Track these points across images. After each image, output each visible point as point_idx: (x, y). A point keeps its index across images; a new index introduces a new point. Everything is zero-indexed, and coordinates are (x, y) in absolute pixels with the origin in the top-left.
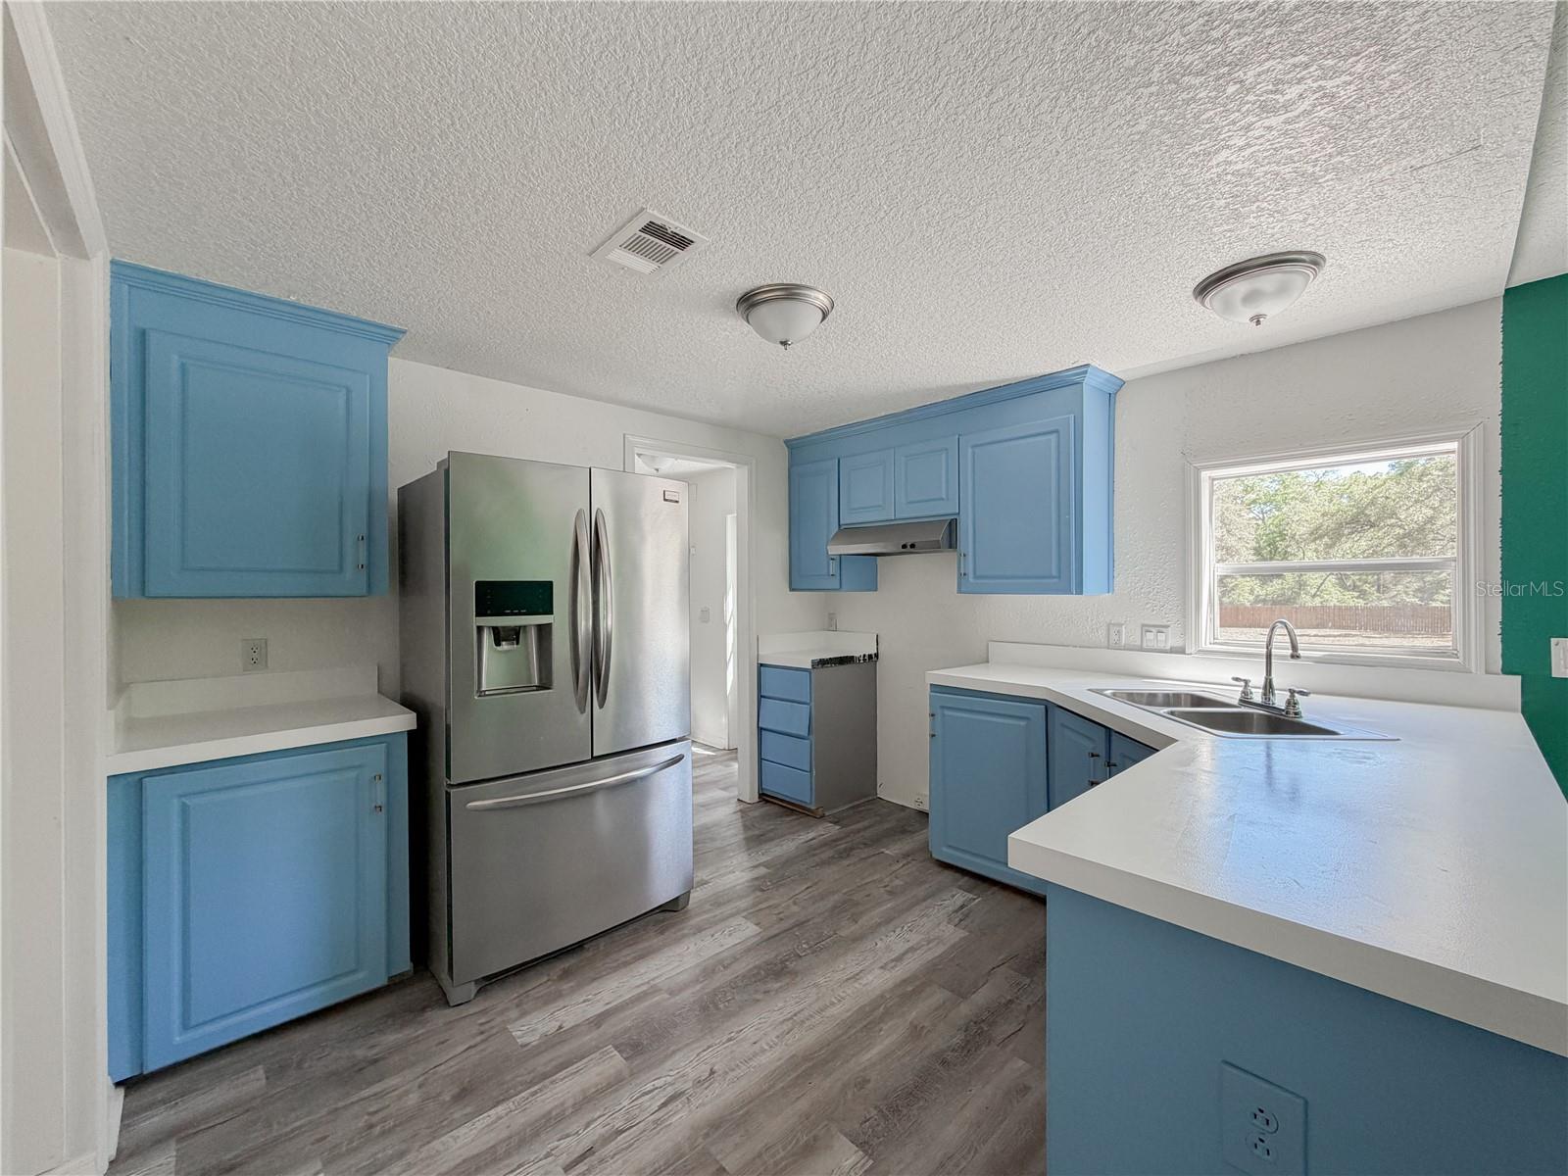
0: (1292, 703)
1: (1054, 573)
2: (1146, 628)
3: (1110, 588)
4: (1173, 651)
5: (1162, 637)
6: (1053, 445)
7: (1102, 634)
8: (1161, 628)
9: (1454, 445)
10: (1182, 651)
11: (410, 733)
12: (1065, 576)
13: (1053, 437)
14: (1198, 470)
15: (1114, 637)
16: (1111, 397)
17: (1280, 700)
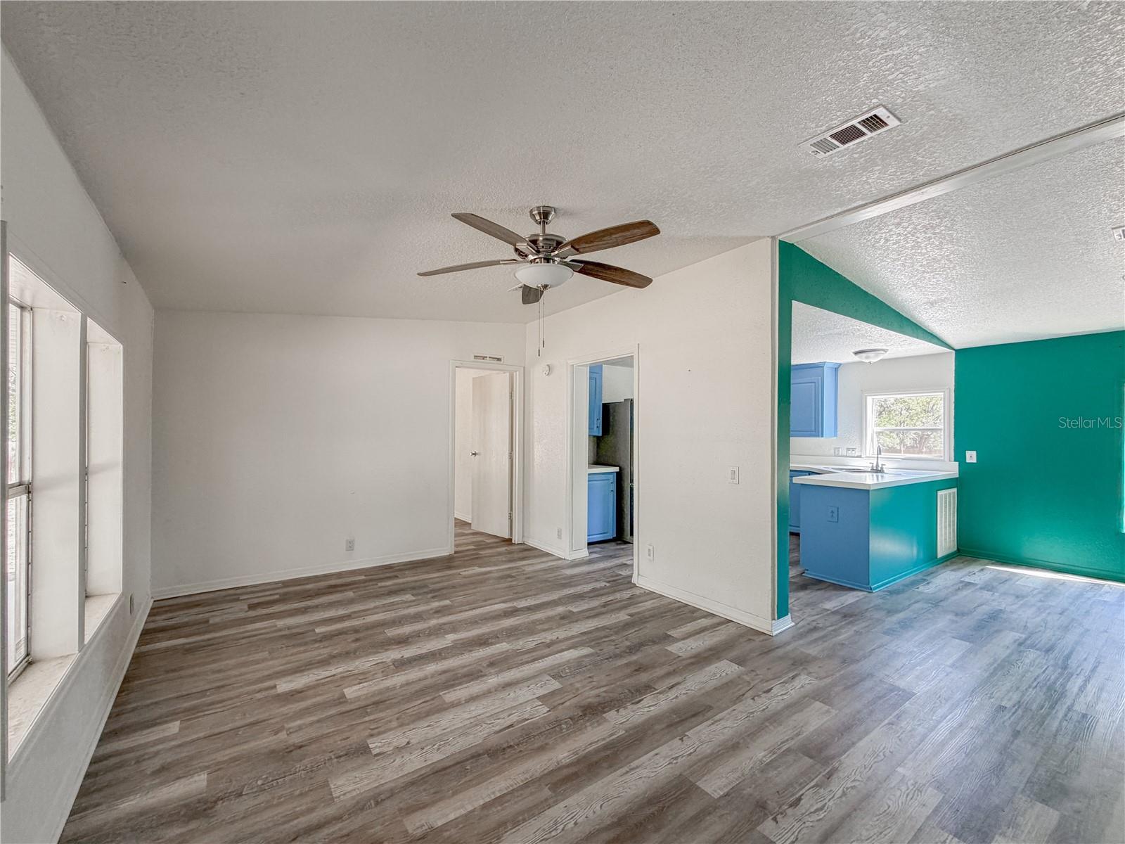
0: (882, 468)
1: (813, 429)
2: (848, 449)
3: (835, 435)
4: (857, 457)
5: (853, 452)
6: (814, 386)
7: (832, 451)
8: (853, 449)
9: (942, 393)
10: (860, 457)
11: (617, 473)
12: (817, 431)
13: (813, 384)
14: (866, 396)
15: (836, 453)
16: (836, 370)
17: (880, 469)
